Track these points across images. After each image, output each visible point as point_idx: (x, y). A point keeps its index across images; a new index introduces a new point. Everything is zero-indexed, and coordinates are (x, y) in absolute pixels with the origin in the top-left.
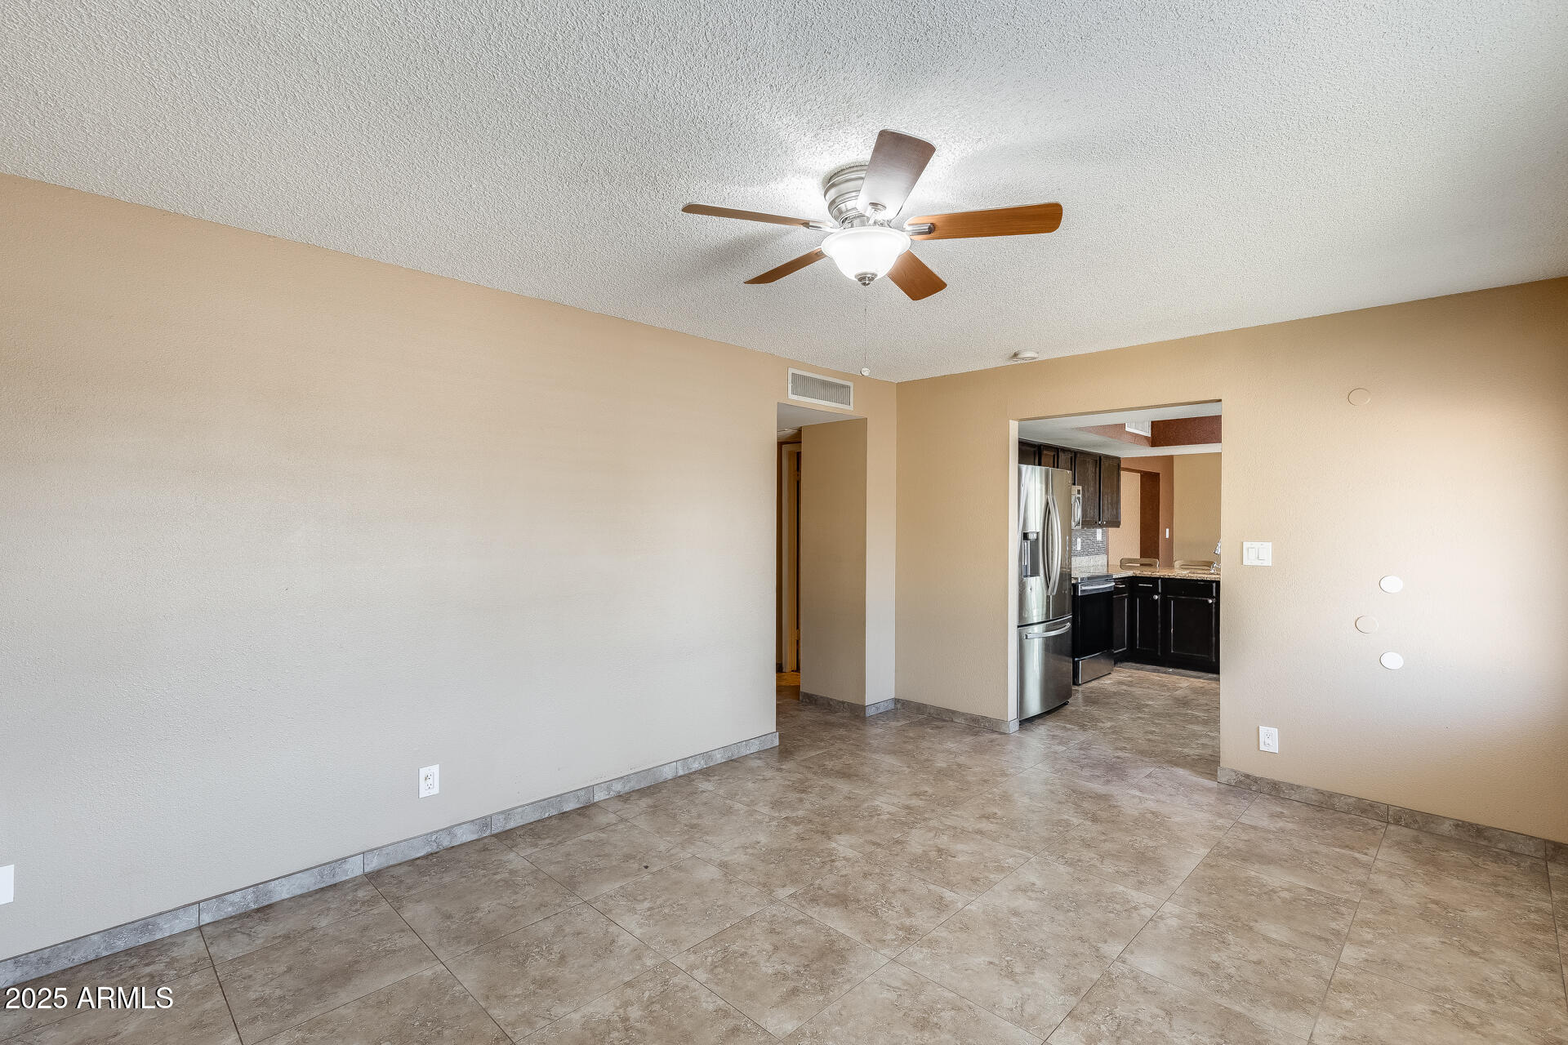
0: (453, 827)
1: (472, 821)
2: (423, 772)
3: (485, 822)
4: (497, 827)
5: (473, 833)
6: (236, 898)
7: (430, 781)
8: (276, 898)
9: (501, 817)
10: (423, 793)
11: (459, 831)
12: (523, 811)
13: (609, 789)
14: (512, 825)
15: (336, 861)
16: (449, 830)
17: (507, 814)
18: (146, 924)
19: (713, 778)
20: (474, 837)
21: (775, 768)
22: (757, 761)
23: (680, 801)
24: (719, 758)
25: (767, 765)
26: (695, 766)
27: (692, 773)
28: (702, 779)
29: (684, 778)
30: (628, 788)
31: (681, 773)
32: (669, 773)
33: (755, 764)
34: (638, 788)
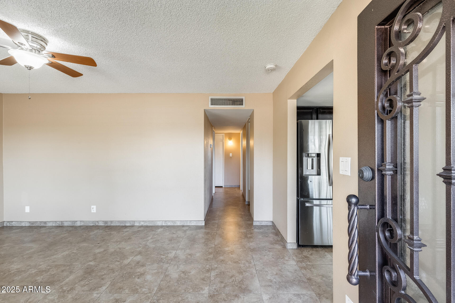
0: (99, 221)
1: (103, 221)
2: (92, 207)
3: (106, 222)
4: (109, 224)
5: (103, 224)
6: (58, 222)
7: (94, 209)
8: (64, 225)
9: (110, 222)
10: (92, 212)
11: (100, 223)
12: (115, 222)
13: (139, 223)
14: (112, 225)
15: (75, 221)
16: (98, 222)
17: (112, 222)
18: (45, 223)
19: (166, 229)
20: (103, 225)
21: (185, 231)
22: (187, 228)
23: (145, 231)
24: (178, 224)
25: (186, 230)
26: (169, 224)
27: (166, 226)
28: (164, 228)
29: (162, 227)
30: (145, 225)
31: (164, 225)
32: (159, 224)
33: (185, 228)
34: (148, 225)
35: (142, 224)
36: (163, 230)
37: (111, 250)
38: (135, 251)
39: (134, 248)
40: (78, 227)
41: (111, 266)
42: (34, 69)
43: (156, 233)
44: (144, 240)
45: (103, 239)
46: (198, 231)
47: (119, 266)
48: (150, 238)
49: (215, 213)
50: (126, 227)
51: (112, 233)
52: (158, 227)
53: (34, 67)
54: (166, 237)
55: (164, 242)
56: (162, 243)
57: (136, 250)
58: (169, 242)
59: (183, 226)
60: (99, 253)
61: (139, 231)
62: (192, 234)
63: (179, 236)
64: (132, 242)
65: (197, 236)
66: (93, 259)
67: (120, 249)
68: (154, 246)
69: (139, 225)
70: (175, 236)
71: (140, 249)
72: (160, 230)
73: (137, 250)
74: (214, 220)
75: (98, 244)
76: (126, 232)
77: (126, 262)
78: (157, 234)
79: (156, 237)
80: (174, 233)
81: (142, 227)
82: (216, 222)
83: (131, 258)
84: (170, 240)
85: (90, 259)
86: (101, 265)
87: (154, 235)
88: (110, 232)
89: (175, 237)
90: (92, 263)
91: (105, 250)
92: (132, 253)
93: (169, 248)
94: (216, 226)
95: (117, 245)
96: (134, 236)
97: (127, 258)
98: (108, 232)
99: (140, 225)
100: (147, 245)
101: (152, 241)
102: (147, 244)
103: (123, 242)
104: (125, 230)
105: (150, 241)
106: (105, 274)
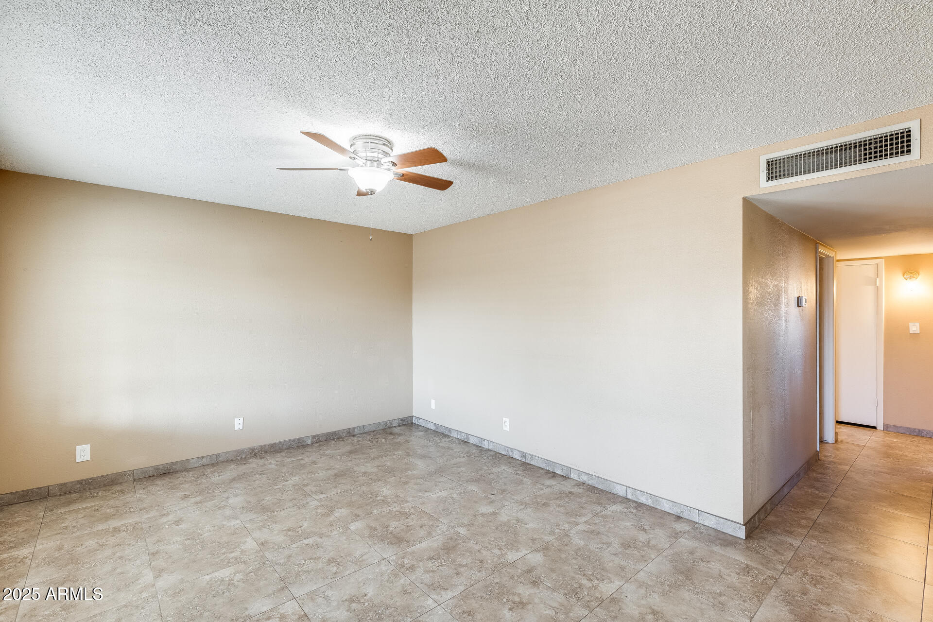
2: (504, 419)
3: (523, 455)
4: (528, 460)
5: (519, 457)
7: (506, 425)
9: (529, 457)
11: (515, 452)
12: (538, 460)
13: (579, 475)
15: (482, 439)
16: (512, 450)
17: (532, 456)
19: (631, 510)
20: (519, 459)
21: (676, 535)
22: (687, 528)
23: (583, 500)
24: (666, 507)
25: (681, 532)
26: (643, 500)
27: (636, 502)
28: (627, 506)
29: (626, 500)
30: (590, 482)
31: (630, 497)
32: (620, 491)
33: (679, 526)
34: (596, 486)
35: (584, 478)
36: (622, 510)
37: (503, 518)
38: (539, 538)
39: (542, 531)
40: (486, 450)
41: (484, 553)
42: (377, 191)
43: (604, 513)
44: (568, 521)
45: (504, 488)
46: (715, 550)
47: (496, 559)
48: (584, 519)
49: (804, 512)
50: (553, 475)
51: (525, 480)
52: (614, 498)
53: (376, 189)
54: (621, 532)
55: (609, 544)
56: (602, 545)
57: (543, 536)
58: (620, 550)
59: (679, 518)
60: (483, 515)
61: (572, 493)
62: (691, 553)
63: (653, 542)
64: (545, 515)
65: (702, 564)
66: (468, 525)
67: (518, 520)
68: (582, 543)
69: (578, 480)
70: (642, 537)
71: (551, 538)
72: (617, 508)
73: (546, 538)
74: (791, 533)
75: (492, 497)
76: (548, 486)
77: (512, 556)
78: (603, 516)
79: (596, 524)
80: (644, 530)
81: (582, 487)
82: (793, 541)
83: (525, 552)
84: (626, 545)
85: (465, 521)
86: (471, 544)
87: (596, 515)
88: (521, 478)
89: (641, 539)
90: (462, 531)
91: (494, 513)
92: (533, 540)
93: (611, 564)
94: (788, 555)
95: (517, 511)
96: (558, 502)
97: (518, 550)
98: (519, 477)
99: (581, 480)
100: (568, 536)
101: (585, 529)
102: (571, 531)
103: (530, 509)
104: (548, 482)
105: (581, 527)
106: (466, 566)
